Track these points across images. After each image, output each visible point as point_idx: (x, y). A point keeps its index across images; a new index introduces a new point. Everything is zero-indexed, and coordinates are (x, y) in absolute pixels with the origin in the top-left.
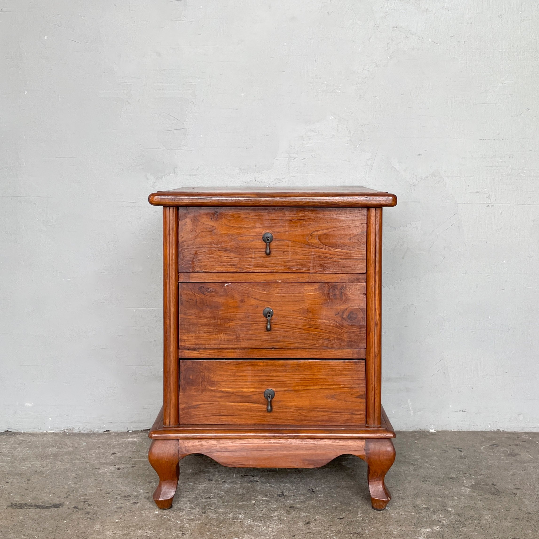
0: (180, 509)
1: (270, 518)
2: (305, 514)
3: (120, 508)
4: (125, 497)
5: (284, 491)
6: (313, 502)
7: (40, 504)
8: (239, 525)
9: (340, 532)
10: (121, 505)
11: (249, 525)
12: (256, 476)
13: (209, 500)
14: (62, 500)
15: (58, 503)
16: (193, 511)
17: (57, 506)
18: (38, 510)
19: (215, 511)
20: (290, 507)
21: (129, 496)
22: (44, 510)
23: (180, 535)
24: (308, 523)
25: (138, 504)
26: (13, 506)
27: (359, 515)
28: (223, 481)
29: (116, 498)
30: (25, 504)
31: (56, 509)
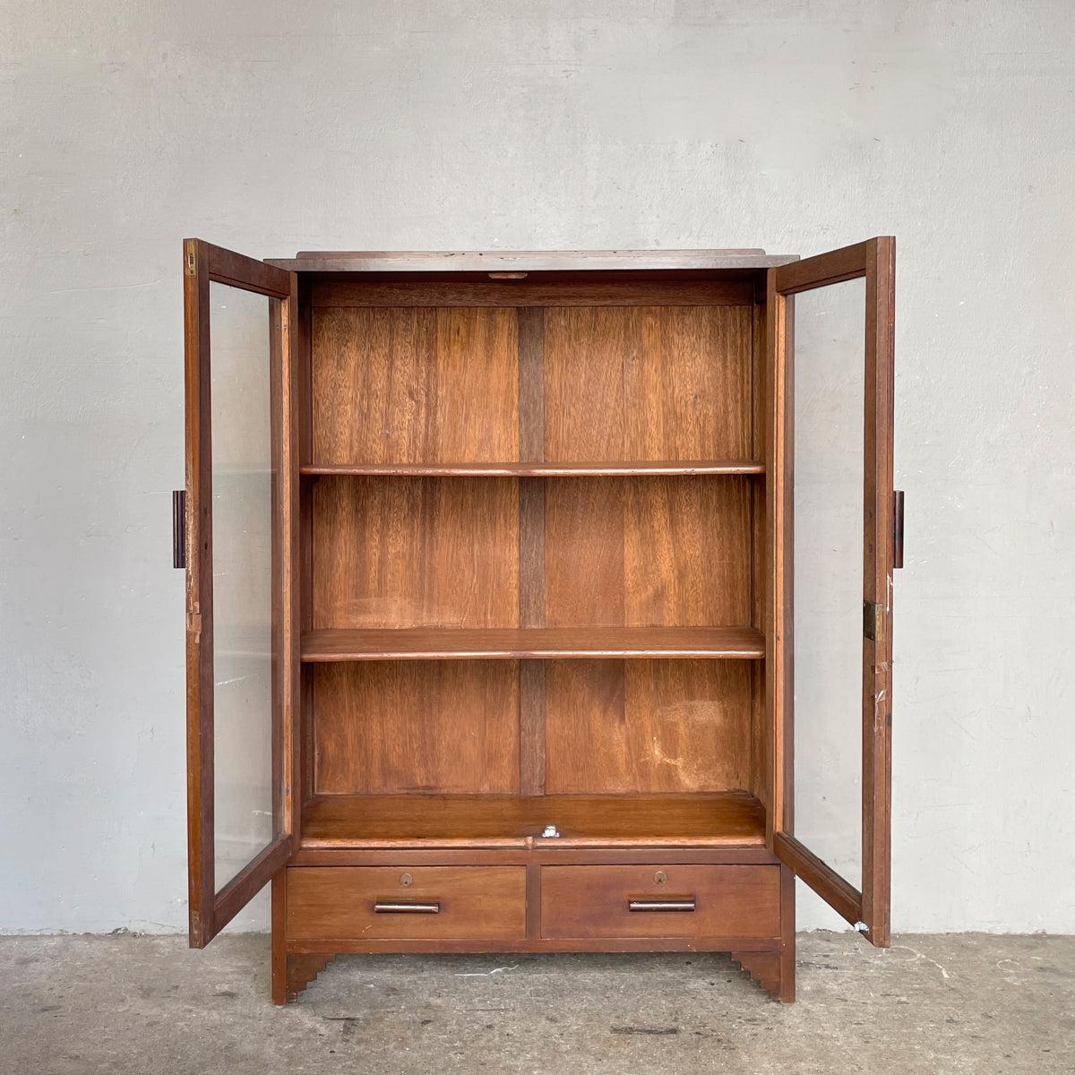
0: (832, 1037)
1: (956, 1050)
2: (998, 1046)
3: (756, 1035)
4: (750, 1020)
5: (952, 1015)
6: (997, 1030)
7: (649, 1028)
8: (921, 1058)
9: (1055, 1068)
10: (754, 1031)
11: (935, 1057)
12: (902, 995)
13: (861, 1026)
14: (674, 1025)
15: (671, 1027)
16: (850, 1040)
17: (674, 1031)
18: (652, 1035)
19: (880, 1041)
20: (973, 1037)
21: (755, 1020)
22: (661, 1037)
23: (856, 1068)
24: (1008, 1056)
25: (775, 1030)
26: (615, 1030)
27: (1068, 1047)
28: (862, 1001)
29: (740, 1022)
30: (631, 1028)
31: (675, 1036)
